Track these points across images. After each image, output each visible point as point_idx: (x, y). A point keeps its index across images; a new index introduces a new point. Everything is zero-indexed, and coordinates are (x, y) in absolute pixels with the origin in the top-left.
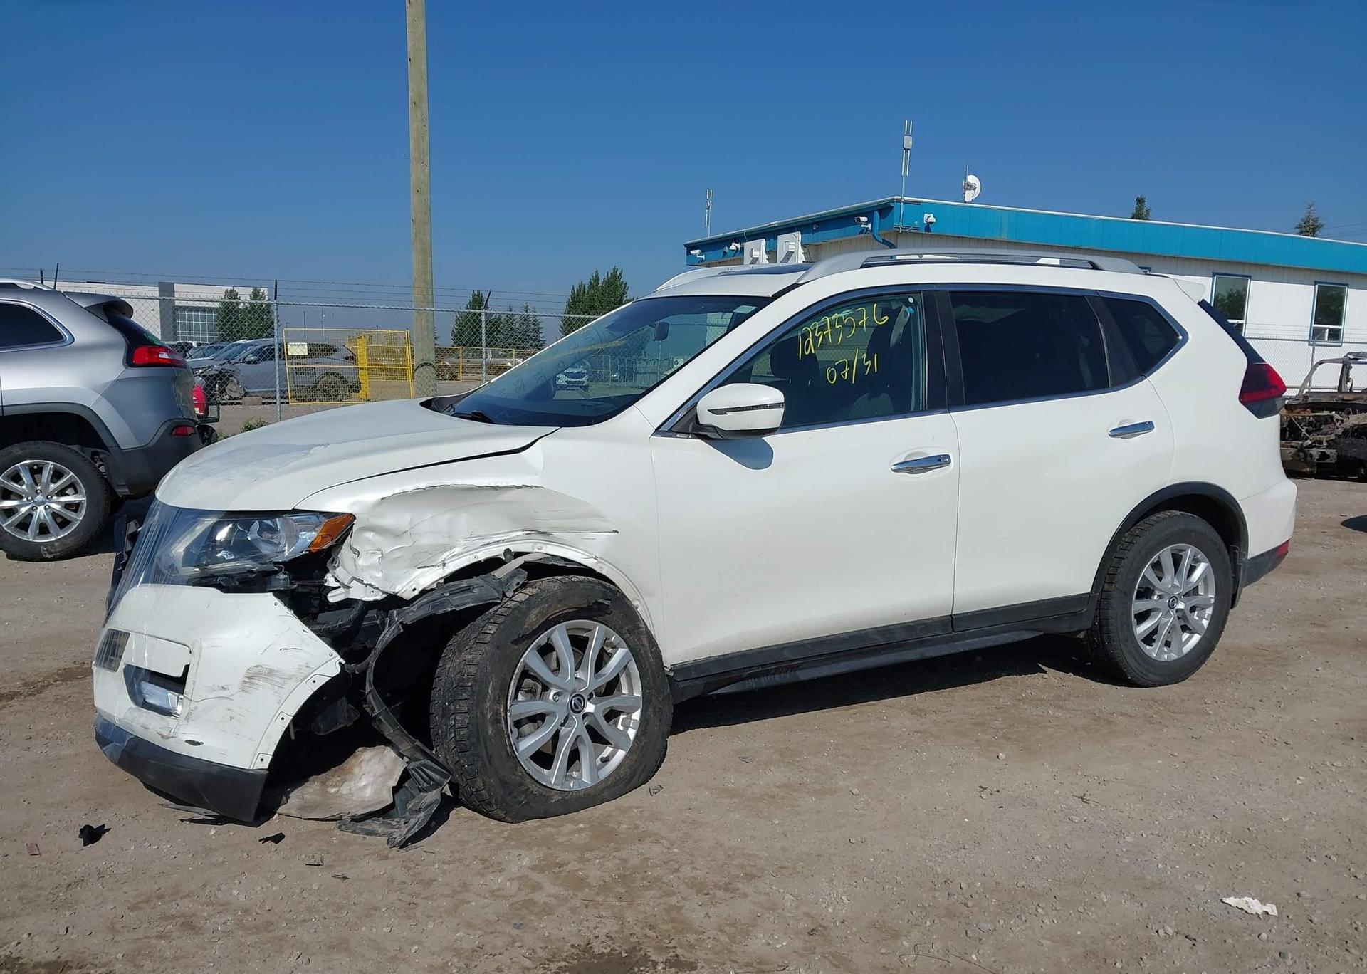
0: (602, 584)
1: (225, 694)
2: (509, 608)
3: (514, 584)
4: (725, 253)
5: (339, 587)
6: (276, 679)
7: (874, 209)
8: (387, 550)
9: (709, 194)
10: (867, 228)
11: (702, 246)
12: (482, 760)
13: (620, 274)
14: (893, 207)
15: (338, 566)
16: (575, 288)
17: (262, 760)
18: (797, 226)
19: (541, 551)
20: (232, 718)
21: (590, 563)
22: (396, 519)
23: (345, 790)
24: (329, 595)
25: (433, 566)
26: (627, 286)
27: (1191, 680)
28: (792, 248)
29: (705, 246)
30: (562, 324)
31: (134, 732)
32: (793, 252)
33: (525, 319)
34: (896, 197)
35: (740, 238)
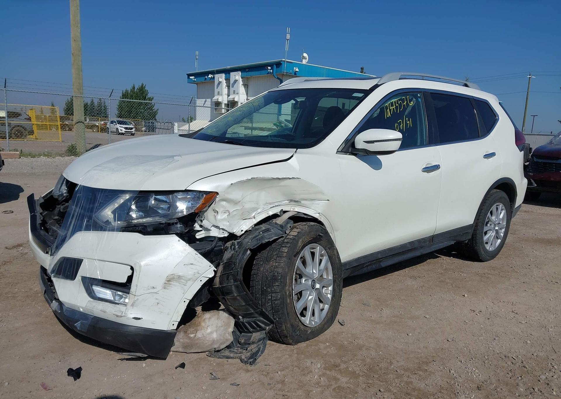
0: (321, 226)
1: (154, 290)
2: (290, 239)
3: (289, 227)
4: (206, 79)
5: (202, 230)
6: (183, 281)
7: (273, 64)
8: (231, 211)
9: (197, 53)
10: (271, 72)
11: (195, 75)
12: (285, 315)
13: (145, 86)
14: (282, 64)
15: (204, 220)
16: (124, 91)
17: (173, 325)
18: (239, 69)
19: (295, 210)
20: (158, 303)
21: (316, 216)
22: (236, 195)
23: (199, 335)
24: (197, 234)
25: (249, 219)
26: (148, 92)
27: (497, 258)
28: (237, 78)
29: (196, 75)
30: (118, 107)
31: (94, 314)
32: (237, 80)
33: (100, 105)
34: (283, 59)
35: (213, 73)
